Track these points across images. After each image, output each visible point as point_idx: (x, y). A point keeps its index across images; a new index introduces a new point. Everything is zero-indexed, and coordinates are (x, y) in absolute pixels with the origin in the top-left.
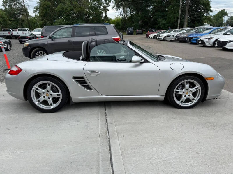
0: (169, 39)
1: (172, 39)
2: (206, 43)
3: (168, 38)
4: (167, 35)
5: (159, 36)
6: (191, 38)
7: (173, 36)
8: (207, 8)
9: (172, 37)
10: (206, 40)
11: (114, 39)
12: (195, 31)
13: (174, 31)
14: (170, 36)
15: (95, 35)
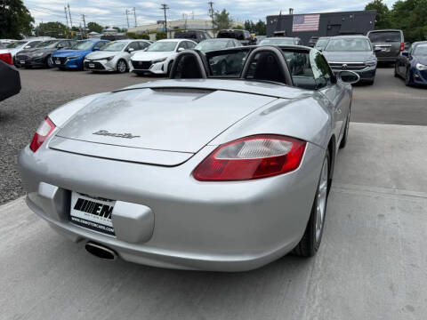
2: (105, 66)
10: (103, 62)
12: (54, 45)
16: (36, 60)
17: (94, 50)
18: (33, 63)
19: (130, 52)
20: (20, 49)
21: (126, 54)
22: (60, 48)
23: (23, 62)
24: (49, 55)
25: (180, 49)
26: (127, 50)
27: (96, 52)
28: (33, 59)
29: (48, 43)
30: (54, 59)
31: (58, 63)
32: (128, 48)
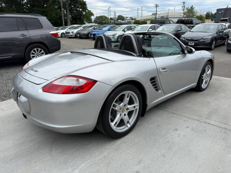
0: (69, 36)
1: (72, 36)
2: (111, 39)
3: (67, 35)
4: (66, 32)
6: (94, 35)
7: (73, 33)
8: (84, 7)
9: (71, 34)
10: (111, 37)
11: (52, 34)
12: (93, 28)
13: (70, 28)
14: (69, 33)
15: (26, 30)
16: (84, 35)
17: (109, 30)
18: (82, 36)
19: (125, 31)
20: (79, 29)
21: (123, 32)
22: (95, 29)
23: (78, 36)
24: (89, 33)
25: (150, 30)
26: (124, 31)
27: (110, 31)
28: (83, 34)
29: (91, 26)
30: (91, 34)
31: (92, 36)
32: (124, 29)
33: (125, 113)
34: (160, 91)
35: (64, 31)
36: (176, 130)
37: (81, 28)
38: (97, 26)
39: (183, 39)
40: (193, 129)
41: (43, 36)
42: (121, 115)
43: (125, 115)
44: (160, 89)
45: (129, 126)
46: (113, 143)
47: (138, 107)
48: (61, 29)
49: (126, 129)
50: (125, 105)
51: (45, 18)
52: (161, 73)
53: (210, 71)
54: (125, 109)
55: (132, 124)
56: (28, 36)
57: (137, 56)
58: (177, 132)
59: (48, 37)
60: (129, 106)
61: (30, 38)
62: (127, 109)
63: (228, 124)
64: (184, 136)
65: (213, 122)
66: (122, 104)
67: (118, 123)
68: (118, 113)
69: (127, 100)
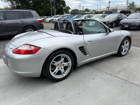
0: (53, 22)
5: (46, 20)
6: (67, 21)
8: (64, 4)
9: (55, 20)
11: (39, 21)
12: (67, 17)
13: (54, 17)
14: (53, 20)
15: (24, 18)
17: (76, 18)
20: (59, 18)
24: (65, 20)
32: (85, 17)
33: (62, 67)
34: (88, 55)
35: (51, 19)
36: (94, 79)
37: (61, 17)
38: (70, 15)
39: (121, 23)
40: (104, 80)
41: (33, 22)
42: (58, 68)
43: (62, 68)
44: (88, 54)
45: (64, 75)
46: (53, 84)
47: (71, 64)
48: (50, 18)
49: (63, 77)
50: (61, 63)
51: (35, 11)
52: (87, 44)
53: (128, 44)
54: (62, 65)
55: (66, 74)
56: (25, 22)
57: (74, 34)
58: (94, 81)
59: (36, 22)
60: (64, 63)
61: (26, 23)
62: (63, 65)
63: (129, 78)
64: (97, 83)
65: (120, 76)
66: (59, 62)
67: (56, 73)
68: (56, 67)
69: (63, 59)
